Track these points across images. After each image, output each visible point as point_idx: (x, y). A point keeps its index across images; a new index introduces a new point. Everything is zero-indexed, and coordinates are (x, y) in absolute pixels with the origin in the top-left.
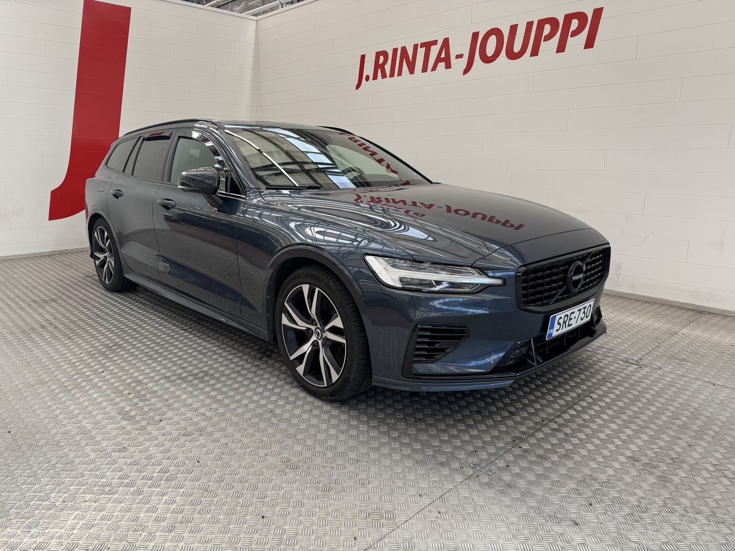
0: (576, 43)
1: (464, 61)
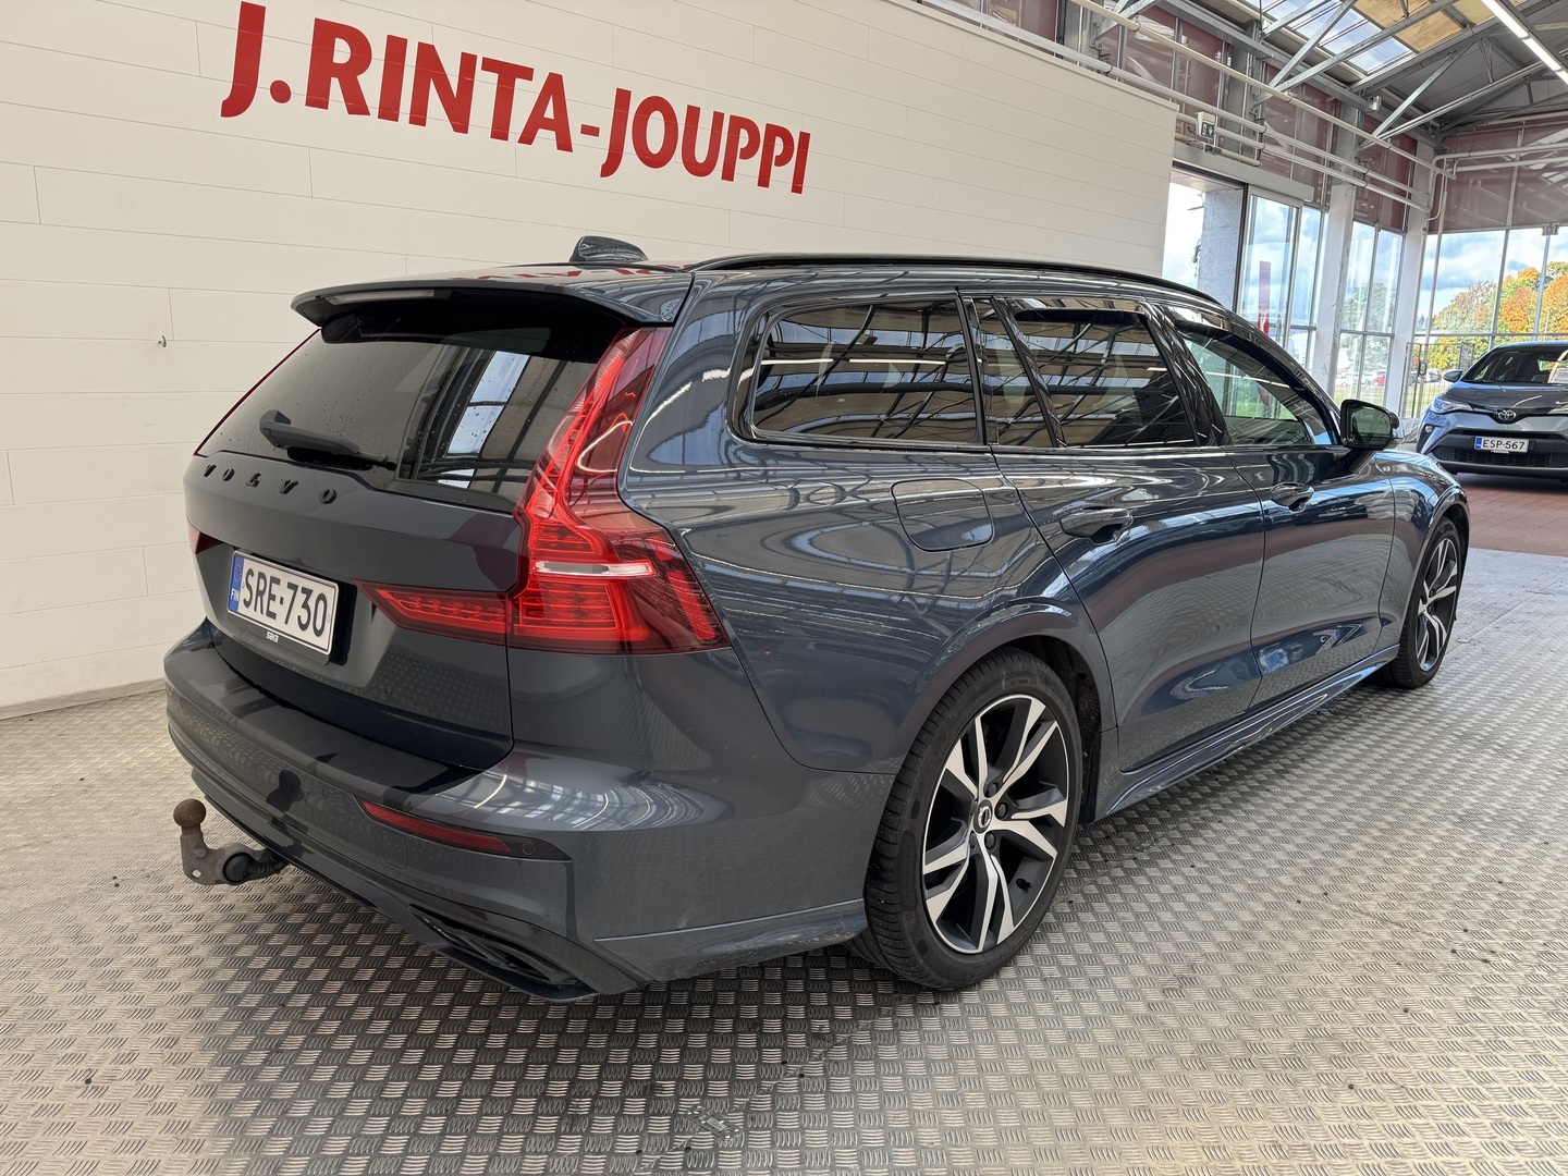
1: (601, 146)
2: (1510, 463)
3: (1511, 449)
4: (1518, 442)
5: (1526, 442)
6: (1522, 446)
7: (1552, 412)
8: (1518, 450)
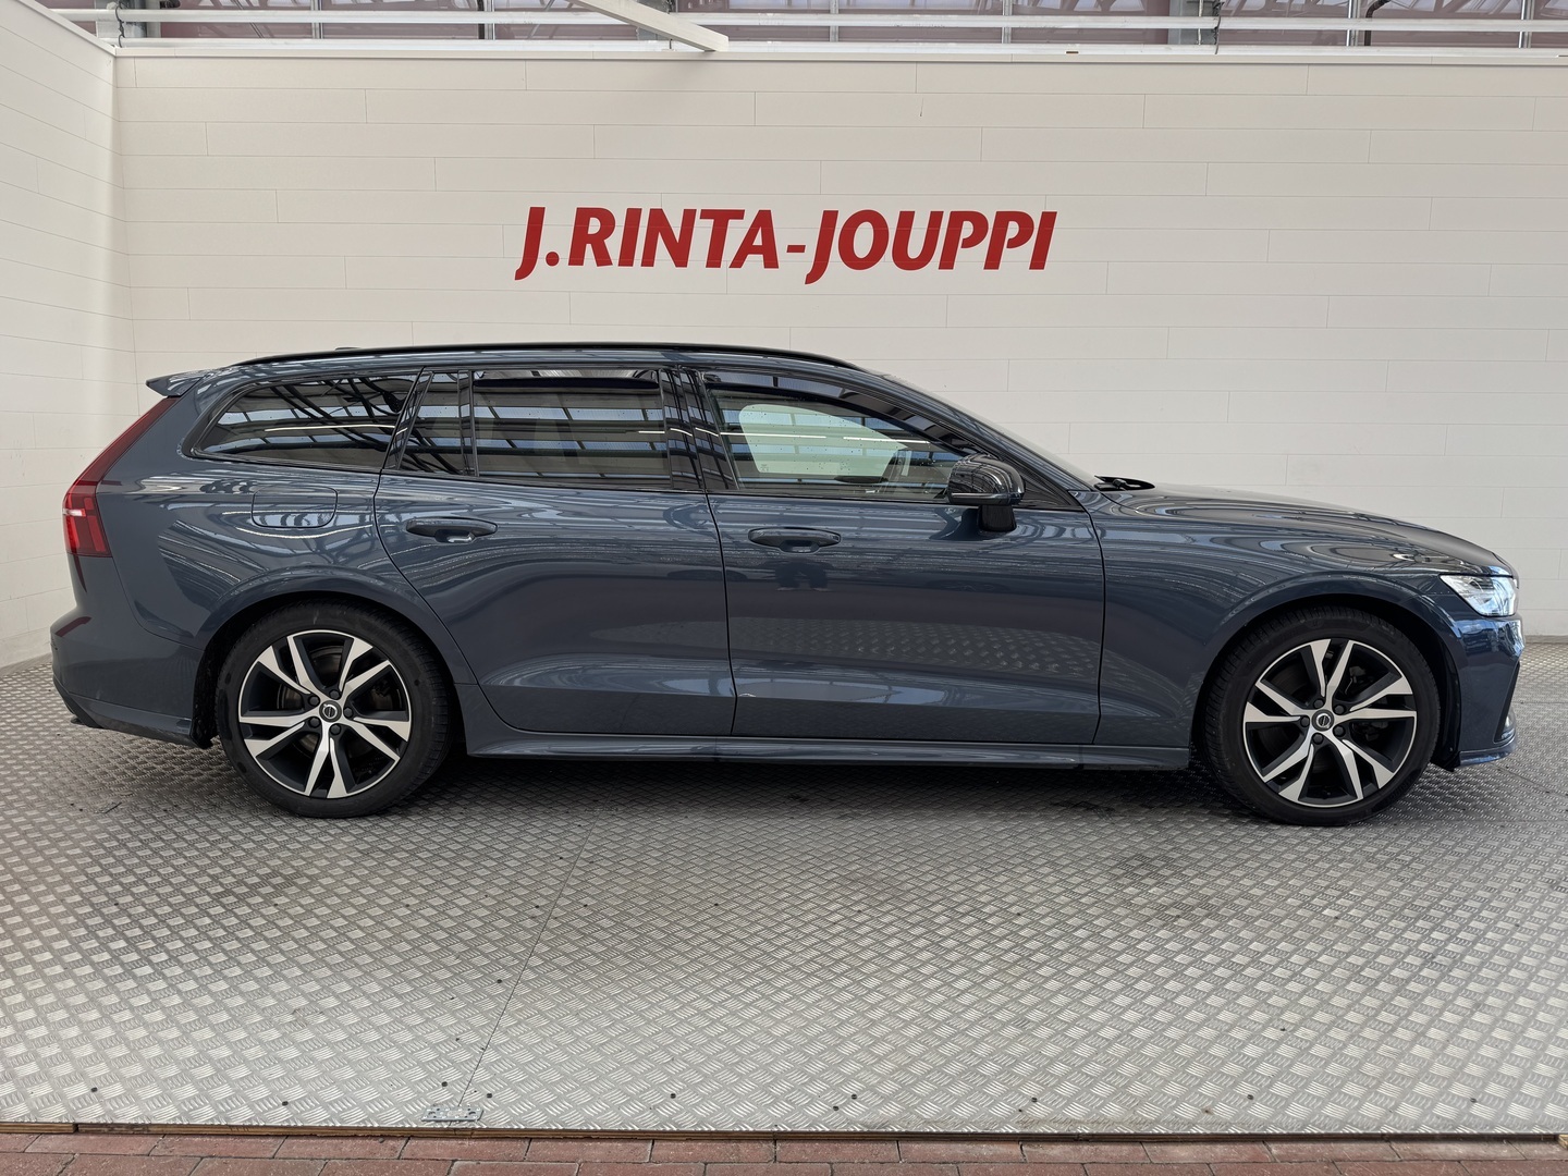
0: (1017, 258)
1: (807, 260)
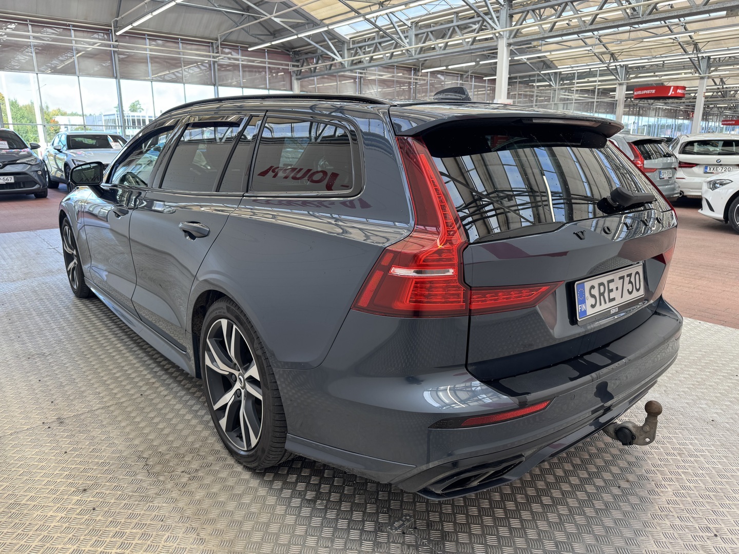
2: (7, 188)
3: (6, 182)
4: (9, 177)
5: (12, 177)
6: (11, 179)
7: (18, 162)
8: (9, 182)
